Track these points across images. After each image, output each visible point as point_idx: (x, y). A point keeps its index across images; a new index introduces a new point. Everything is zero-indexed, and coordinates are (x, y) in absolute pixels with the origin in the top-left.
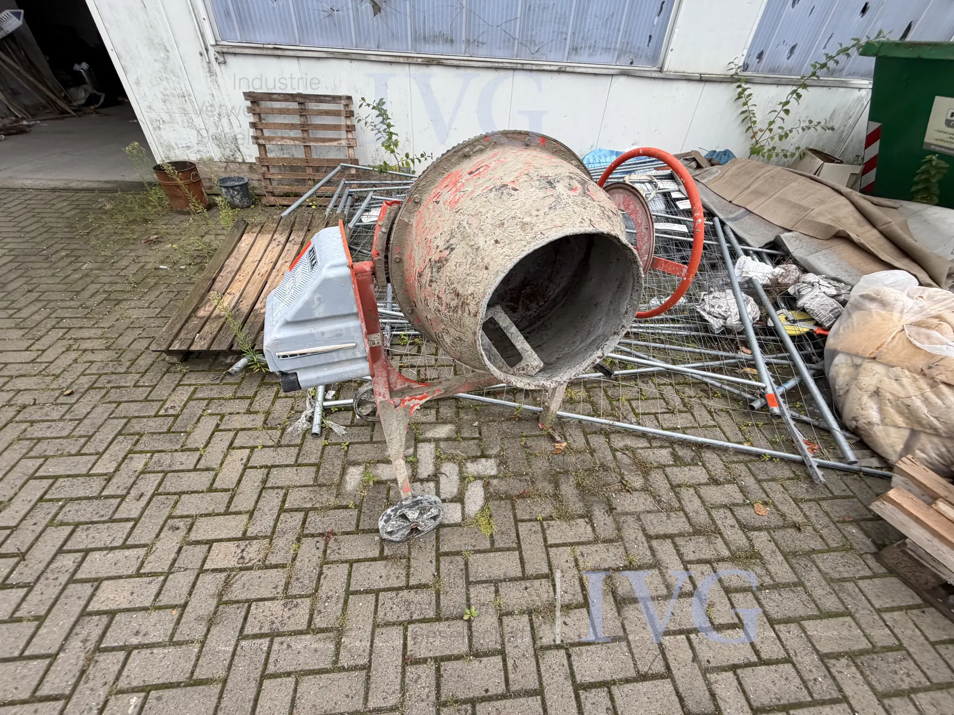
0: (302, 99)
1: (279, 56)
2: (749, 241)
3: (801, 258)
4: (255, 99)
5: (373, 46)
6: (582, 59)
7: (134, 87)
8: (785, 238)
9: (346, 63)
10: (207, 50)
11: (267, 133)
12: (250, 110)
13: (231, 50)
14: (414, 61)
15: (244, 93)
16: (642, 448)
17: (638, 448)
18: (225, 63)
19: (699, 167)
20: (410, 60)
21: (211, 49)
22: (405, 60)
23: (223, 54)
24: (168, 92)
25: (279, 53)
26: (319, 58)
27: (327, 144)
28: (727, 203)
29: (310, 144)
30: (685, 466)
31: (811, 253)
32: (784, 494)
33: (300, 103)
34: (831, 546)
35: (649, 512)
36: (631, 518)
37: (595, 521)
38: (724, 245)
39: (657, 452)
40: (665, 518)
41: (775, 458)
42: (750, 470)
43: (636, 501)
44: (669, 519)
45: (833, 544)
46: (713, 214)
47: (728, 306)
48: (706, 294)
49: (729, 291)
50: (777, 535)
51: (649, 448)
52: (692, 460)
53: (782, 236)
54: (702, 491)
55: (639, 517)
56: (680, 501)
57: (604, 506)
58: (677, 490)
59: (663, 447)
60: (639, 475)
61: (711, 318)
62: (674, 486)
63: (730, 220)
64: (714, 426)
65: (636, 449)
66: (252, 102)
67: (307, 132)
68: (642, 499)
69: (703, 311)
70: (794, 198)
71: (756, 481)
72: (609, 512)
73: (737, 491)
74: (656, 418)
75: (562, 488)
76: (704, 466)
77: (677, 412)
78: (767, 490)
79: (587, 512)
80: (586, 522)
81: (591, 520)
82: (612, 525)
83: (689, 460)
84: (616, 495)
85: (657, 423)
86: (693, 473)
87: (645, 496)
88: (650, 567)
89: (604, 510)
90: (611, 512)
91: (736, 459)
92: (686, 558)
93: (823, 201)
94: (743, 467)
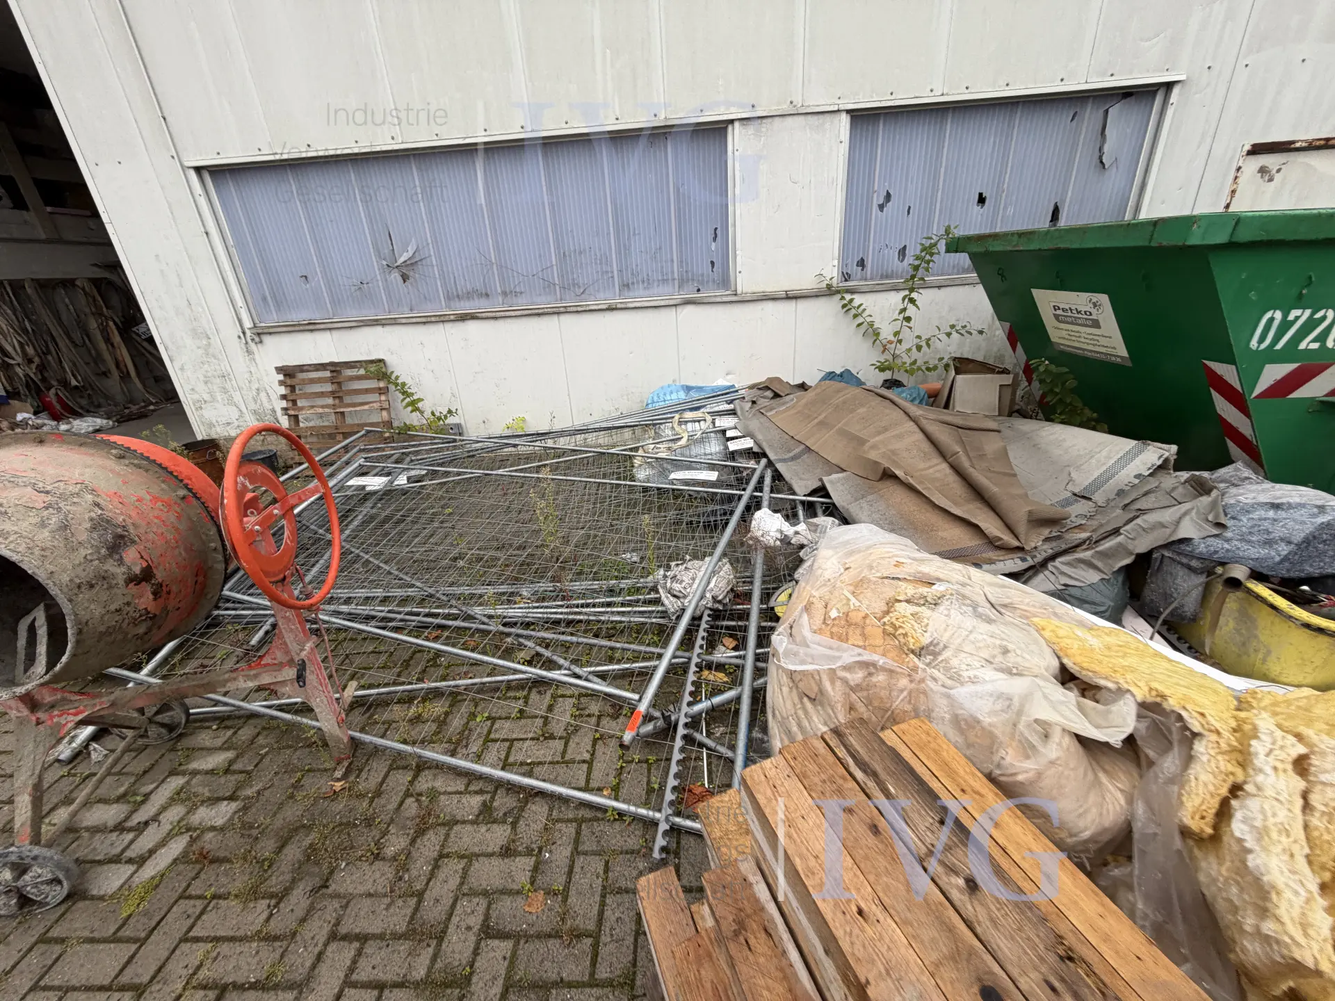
0: (335, 368)
1: (312, 331)
2: (796, 488)
3: (843, 507)
4: (288, 373)
5: (406, 309)
6: (636, 294)
7: (179, 372)
9: (379, 329)
10: (244, 333)
11: (299, 403)
12: (281, 383)
13: (266, 331)
14: (447, 318)
15: (276, 368)
16: (450, 793)
18: (261, 342)
19: (777, 396)
20: (442, 319)
21: (248, 333)
22: (437, 319)
23: (259, 334)
24: (209, 374)
25: (311, 327)
26: (351, 328)
27: (358, 409)
28: (789, 438)
29: (342, 410)
30: (486, 824)
31: (856, 500)
32: (597, 878)
33: (332, 371)
34: (596, 976)
35: (370, 895)
36: (336, 904)
37: (282, 905)
38: (746, 495)
39: (465, 799)
40: (383, 906)
41: (625, 815)
42: (578, 833)
43: (366, 877)
44: (387, 909)
45: (603, 973)
46: (765, 455)
47: (693, 579)
48: (677, 565)
49: (707, 559)
50: (525, 949)
51: (460, 793)
52: (505, 814)
53: (825, 479)
54: (476, 865)
55: (348, 903)
56: (429, 880)
57: (317, 881)
58: (440, 863)
59: (481, 792)
60: (408, 835)
61: (667, 598)
62: (441, 856)
63: (784, 461)
64: (584, 761)
65: (440, 794)
66: (285, 375)
67: (340, 398)
68: (378, 875)
69: (663, 588)
70: (855, 429)
71: (572, 853)
72: (315, 891)
73: (528, 868)
74: (510, 748)
75: (285, 851)
76: (514, 825)
77: (546, 738)
78: (577, 869)
79: (286, 889)
80: (269, 906)
81: (278, 903)
82: (300, 913)
83: (501, 814)
84: (347, 865)
85: (503, 757)
86: (488, 835)
87: (386, 869)
88: (291, 986)
89: (309, 888)
90: (316, 892)
91: (571, 816)
92: (354, 977)
93: (886, 429)
94: (570, 830)
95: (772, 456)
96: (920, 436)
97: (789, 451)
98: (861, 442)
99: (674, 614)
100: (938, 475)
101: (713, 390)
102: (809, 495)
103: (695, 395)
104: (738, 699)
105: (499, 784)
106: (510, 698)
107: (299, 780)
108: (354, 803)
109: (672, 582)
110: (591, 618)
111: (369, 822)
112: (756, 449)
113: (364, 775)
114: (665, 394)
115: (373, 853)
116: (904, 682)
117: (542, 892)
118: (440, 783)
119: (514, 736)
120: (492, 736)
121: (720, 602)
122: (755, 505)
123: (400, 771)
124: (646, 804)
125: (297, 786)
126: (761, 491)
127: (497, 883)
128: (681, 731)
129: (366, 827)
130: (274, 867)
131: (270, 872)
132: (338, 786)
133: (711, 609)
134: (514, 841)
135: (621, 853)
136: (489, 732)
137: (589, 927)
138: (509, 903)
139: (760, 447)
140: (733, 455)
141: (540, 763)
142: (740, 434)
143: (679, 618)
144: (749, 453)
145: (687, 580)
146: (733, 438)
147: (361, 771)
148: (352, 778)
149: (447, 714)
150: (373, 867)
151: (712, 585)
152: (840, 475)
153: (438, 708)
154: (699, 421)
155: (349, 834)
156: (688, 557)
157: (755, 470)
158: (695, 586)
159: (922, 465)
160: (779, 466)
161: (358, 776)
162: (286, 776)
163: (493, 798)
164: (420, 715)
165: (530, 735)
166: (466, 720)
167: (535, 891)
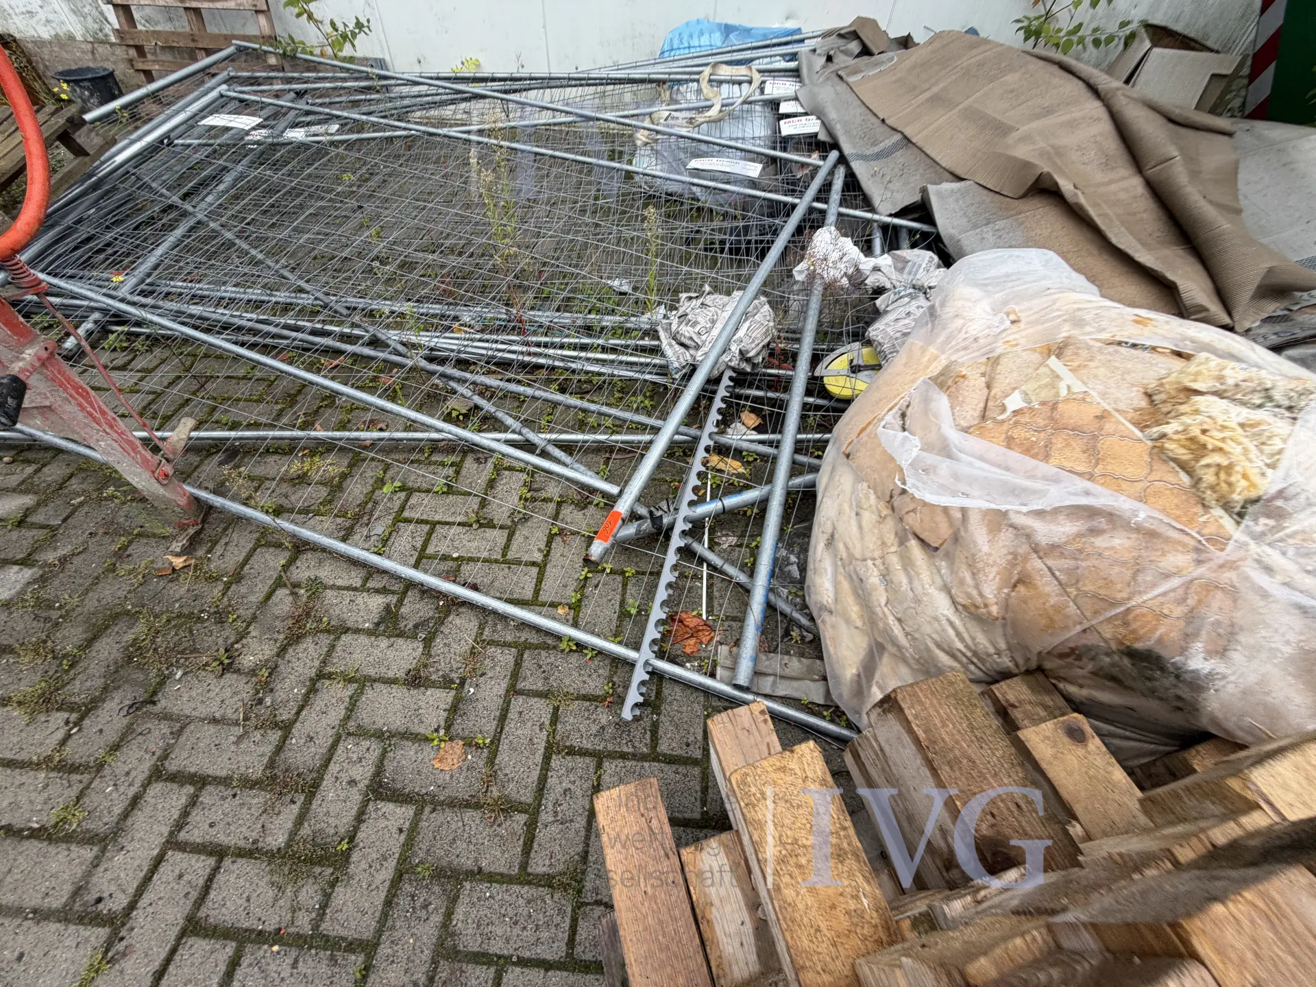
2: (876, 201)
3: (951, 237)
8: (939, 194)
16: (340, 588)
17: (333, 587)
19: (866, 52)
27: (220, 5)
28: (877, 122)
29: (194, 5)
30: (389, 637)
31: (975, 227)
32: (541, 730)
34: (529, 870)
35: (214, 721)
36: (165, 728)
37: (87, 722)
38: (803, 204)
39: (362, 599)
40: (233, 739)
41: (586, 648)
42: (518, 664)
43: (212, 694)
44: (237, 743)
45: (539, 865)
46: (835, 146)
47: (713, 322)
48: (690, 298)
49: (737, 294)
50: (431, 820)
51: (355, 589)
52: (416, 626)
53: (932, 189)
54: (369, 693)
55: (182, 729)
56: (301, 708)
57: (141, 694)
58: (319, 685)
59: (383, 591)
60: (276, 641)
61: (671, 346)
62: (321, 676)
63: (864, 158)
64: (534, 564)
65: (326, 588)
68: (228, 692)
69: (666, 330)
70: (996, 108)
71: (507, 691)
72: (135, 707)
73: (443, 706)
74: (430, 534)
75: (97, 645)
76: (428, 642)
77: (481, 526)
78: (512, 714)
79: (93, 700)
80: (67, 722)
81: (82, 719)
82: (111, 736)
83: (410, 626)
84: (185, 674)
85: (419, 545)
86: (391, 654)
87: (241, 685)
88: (90, 839)
89: (127, 702)
90: (137, 709)
91: (509, 638)
92: (183, 836)
93: (1049, 111)
94: (506, 658)
95: (847, 149)
96: (1106, 126)
97: (874, 144)
98: (1003, 130)
99: (678, 370)
100: (1122, 195)
101: (765, 37)
102: (896, 215)
103: (735, 41)
104: (763, 504)
105: (410, 585)
106: (435, 463)
107: (124, 548)
108: (203, 587)
109: (680, 324)
110: (557, 363)
111: (220, 617)
112: (822, 137)
113: (219, 549)
114: (691, 36)
115: (222, 663)
116: (1178, 560)
117: (461, 743)
118: (327, 573)
119: (437, 518)
120: (406, 514)
121: (748, 360)
122: (814, 221)
123: (271, 550)
124: (616, 635)
125: (121, 554)
126: (826, 201)
127: (397, 722)
128: (676, 541)
129: (216, 623)
130: (79, 668)
131: (72, 673)
132: (178, 562)
133: (734, 369)
134: (425, 666)
135: (577, 699)
136: (402, 508)
137: (523, 799)
138: (412, 753)
139: (830, 133)
140: (785, 143)
141: (471, 559)
142: (801, 110)
143: (688, 376)
144: (812, 143)
145: (703, 321)
146: (788, 116)
147: (215, 543)
148: (200, 553)
149: (344, 476)
150: (223, 681)
151: (741, 333)
152: (956, 185)
153: (330, 466)
154: (740, 83)
155: (191, 631)
156: (707, 288)
157: (816, 169)
158: (715, 332)
159: (1099, 177)
160: (856, 166)
161: (209, 551)
162: (107, 539)
163: (400, 602)
164: (305, 474)
165: (459, 519)
166: (370, 488)
167: (451, 739)
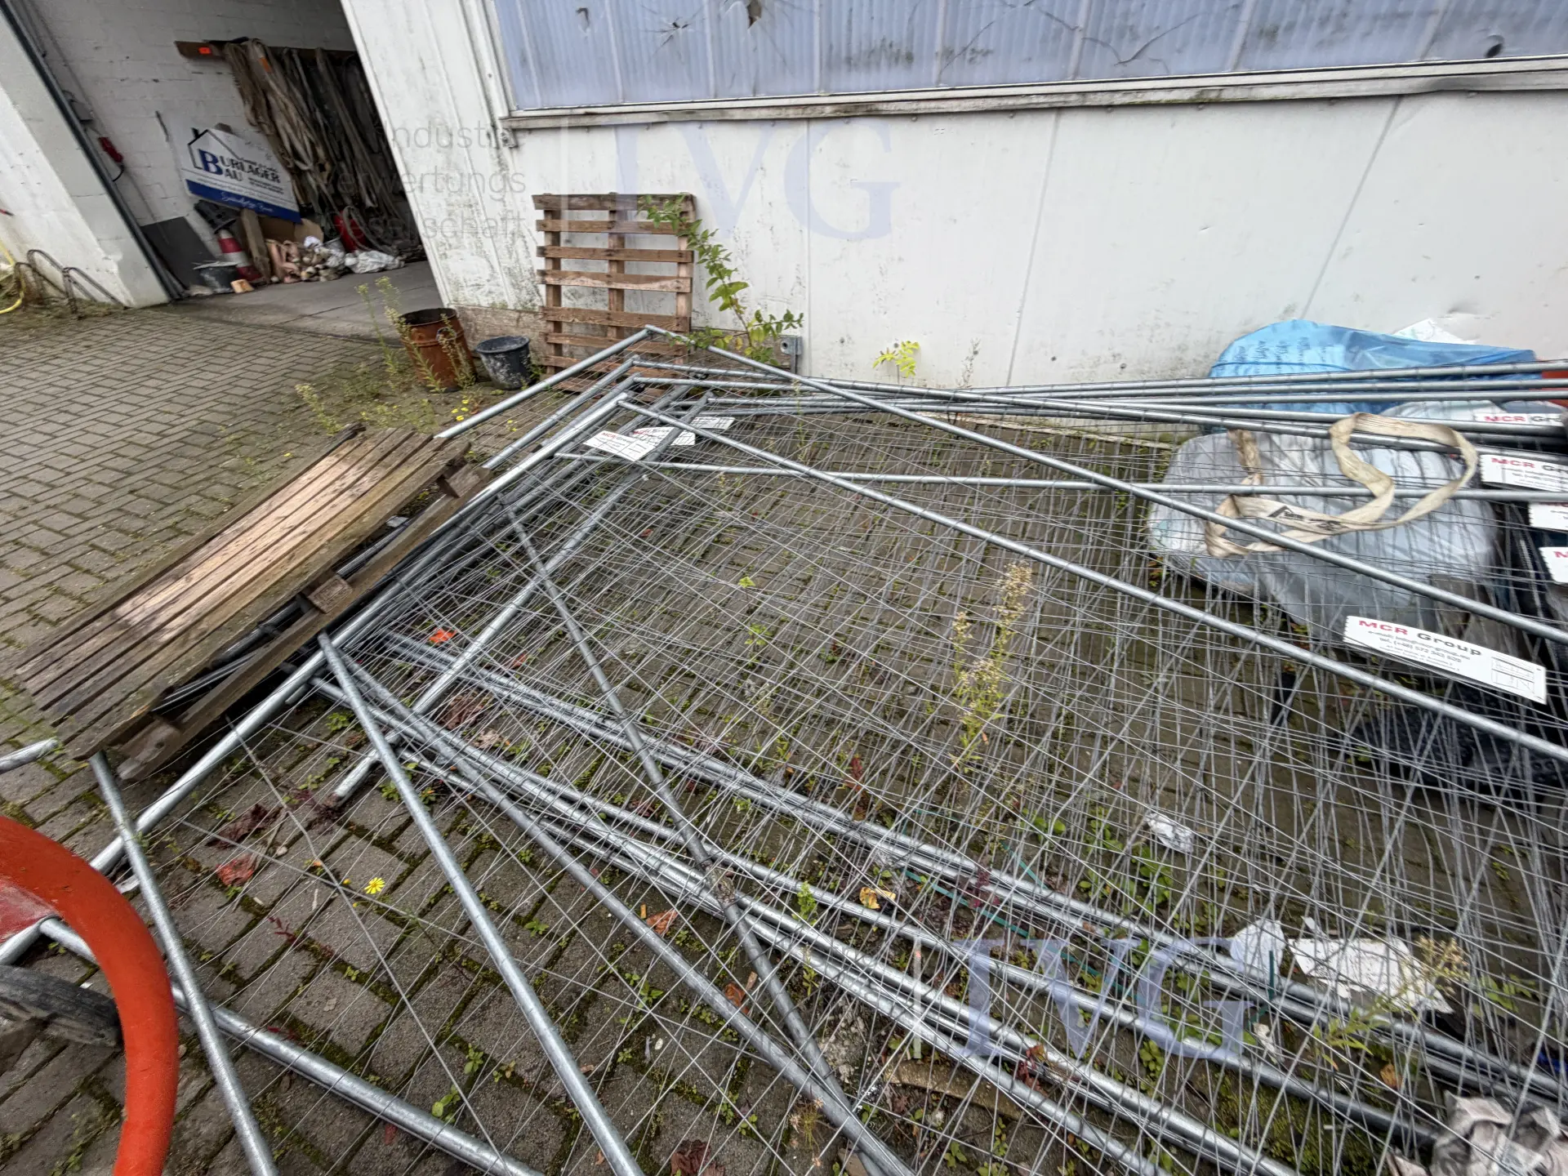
0: (617, 206)
4: (550, 206)
10: (494, 126)
11: (565, 265)
12: (541, 226)
13: (523, 125)
15: (535, 197)
20: (808, 113)
22: (799, 113)
23: (514, 131)
25: (586, 121)
26: (649, 125)
27: (643, 287)
29: (619, 286)
33: (613, 212)
66: (546, 212)
67: (620, 264)
101: (1439, 357)
146: (1559, 538)
